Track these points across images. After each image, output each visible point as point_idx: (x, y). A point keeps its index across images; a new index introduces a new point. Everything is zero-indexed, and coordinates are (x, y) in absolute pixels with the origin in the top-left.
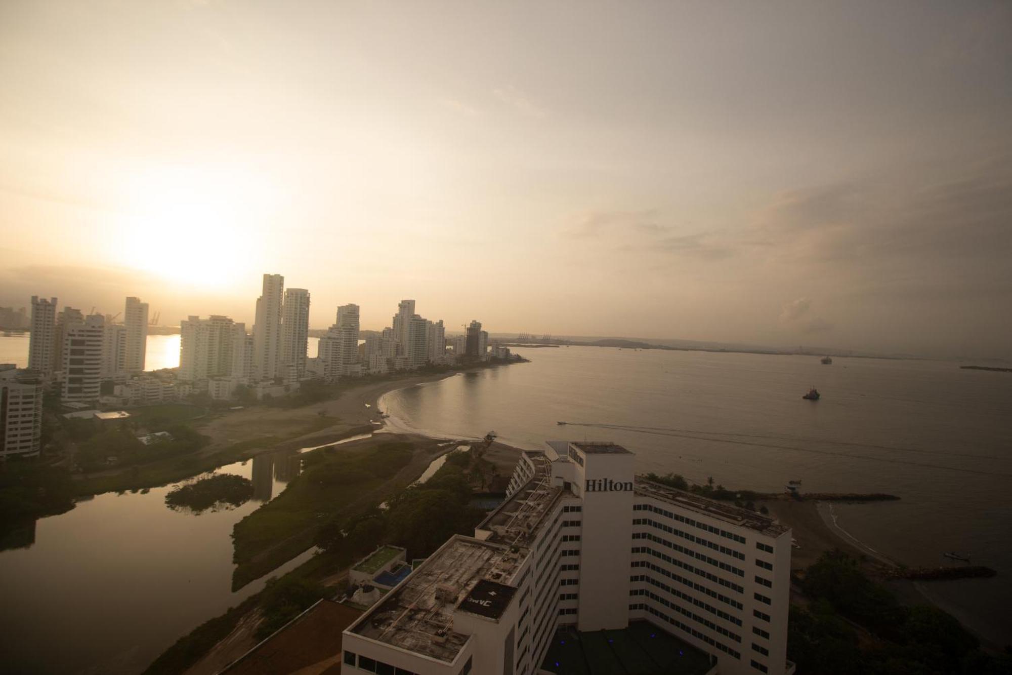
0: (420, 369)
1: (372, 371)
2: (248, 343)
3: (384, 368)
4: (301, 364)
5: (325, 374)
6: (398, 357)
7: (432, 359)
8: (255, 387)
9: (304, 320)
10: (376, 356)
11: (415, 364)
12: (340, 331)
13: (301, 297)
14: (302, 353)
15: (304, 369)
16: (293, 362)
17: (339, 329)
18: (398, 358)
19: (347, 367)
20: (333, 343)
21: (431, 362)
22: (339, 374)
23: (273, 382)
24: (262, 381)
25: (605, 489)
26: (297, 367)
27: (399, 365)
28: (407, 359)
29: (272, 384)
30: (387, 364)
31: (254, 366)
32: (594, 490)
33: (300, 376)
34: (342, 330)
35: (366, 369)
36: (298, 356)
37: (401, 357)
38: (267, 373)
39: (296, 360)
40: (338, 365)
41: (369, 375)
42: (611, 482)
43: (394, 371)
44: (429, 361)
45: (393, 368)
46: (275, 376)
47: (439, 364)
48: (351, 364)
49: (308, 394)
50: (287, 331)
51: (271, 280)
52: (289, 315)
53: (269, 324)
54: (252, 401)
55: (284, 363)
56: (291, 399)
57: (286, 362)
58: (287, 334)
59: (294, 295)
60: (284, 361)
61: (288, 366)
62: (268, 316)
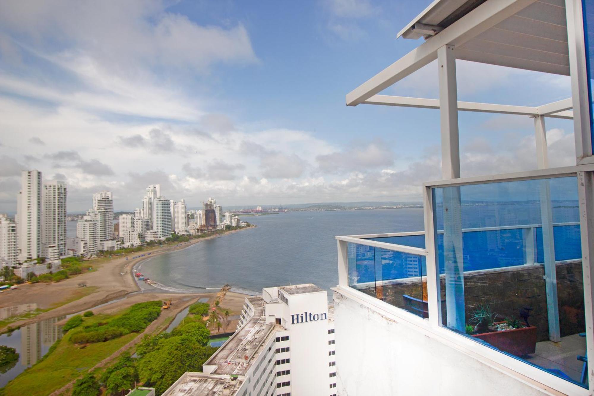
0: (168, 240)
1: (126, 245)
2: (11, 230)
3: (137, 242)
4: (62, 244)
5: (84, 251)
6: (148, 231)
7: (177, 231)
8: (19, 268)
9: (62, 207)
10: (129, 232)
11: (162, 236)
12: (95, 214)
13: (58, 189)
14: (61, 235)
15: (65, 248)
16: (54, 243)
17: (95, 213)
18: (148, 233)
19: (103, 243)
20: (90, 224)
21: (177, 234)
22: (97, 250)
23: (36, 261)
24: (26, 262)
25: (306, 321)
26: (58, 247)
27: (149, 237)
28: (155, 232)
29: (35, 264)
30: (139, 238)
31: (18, 250)
32: (298, 322)
33: (61, 255)
34: (97, 213)
35: (120, 244)
36: (58, 238)
37: (151, 231)
38: (30, 255)
39: (57, 241)
40: (96, 243)
41: (124, 248)
42: (310, 315)
43: (145, 244)
44: (175, 233)
45: (144, 241)
46: (38, 256)
47: (184, 235)
48: (107, 240)
49: (68, 268)
50: (48, 218)
51: (29, 176)
52: (48, 204)
53: (30, 212)
54: (16, 280)
55: (45, 245)
56: (53, 275)
57: (47, 244)
58: (48, 220)
59: (52, 187)
60: (46, 243)
61: (50, 247)
62: (29, 206)
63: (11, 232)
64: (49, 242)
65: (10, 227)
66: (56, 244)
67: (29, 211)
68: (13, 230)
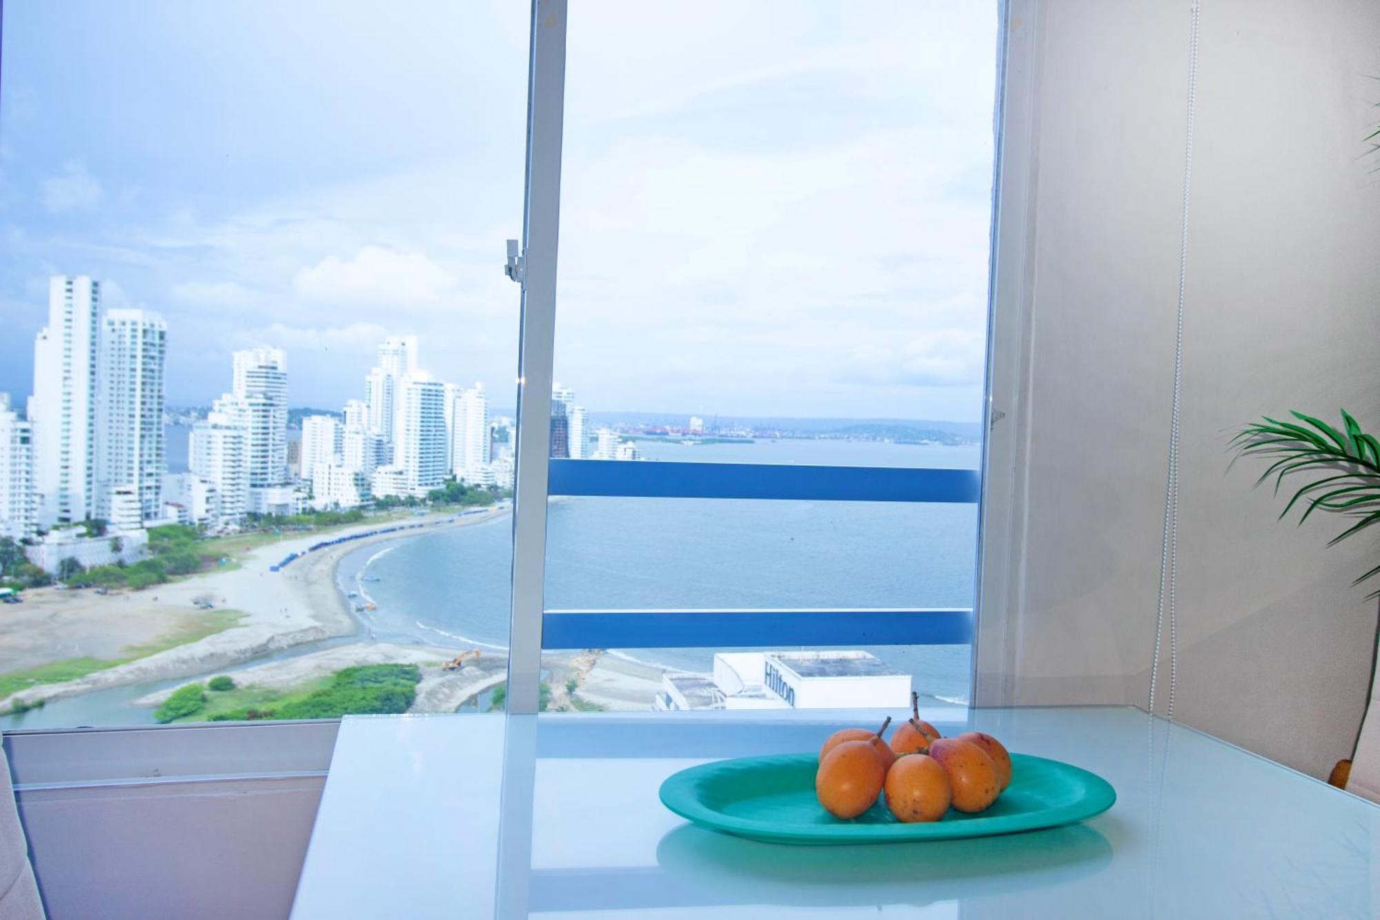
0: (434, 496)
1: (318, 504)
2: (18, 440)
3: (349, 498)
4: (149, 488)
5: (207, 511)
6: (380, 468)
7: (460, 473)
8: (39, 544)
9: (152, 384)
10: (330, 467)
11: (420, 485)
12: (240, 410)
13: (145, 331)
14: (149, 462)
15: (156, 500)
16: (130, 482)
17: (240, 407)
18: (379, 473)
19: (259, 493)
20: (225, 437)
21: (458, 481)
22: (241, 510)
23: (83, 530)
24: (56, 528)
26: (141, 494)
27: (383, 487)
28: (401, 473)
29: (80, 536)
30: (357, 485)
33: (148, 516)
34: (246, 407)
35: (306, 499)
36: (141, 469)
37: (389, 468)
38: (67, 511)
39: (136, 478)
40: (239, 490)
41: (313, 511)
43: (371, 502)
44: (454, 478)
45: (368, 494)
46: (88, 517)
47: (479, 486)
48: (269, 486)
49: (165, 555)
50: (115, 411)
51: (70, 290)
52: (116, 372)
53: (69, 394)
54: (30, 575)
55: (107, 486)
56: (126, 569)
57: (112, 483)
58: (115, 418)
59: (129, 327)
60: (109, 480)
61: (119, 493)
62: (67, 375)
63: (18, 445)
64: (116, 481)
65: (16, 430)
66: (134, 487)
67: (66, 390)
68: (25, 440)
